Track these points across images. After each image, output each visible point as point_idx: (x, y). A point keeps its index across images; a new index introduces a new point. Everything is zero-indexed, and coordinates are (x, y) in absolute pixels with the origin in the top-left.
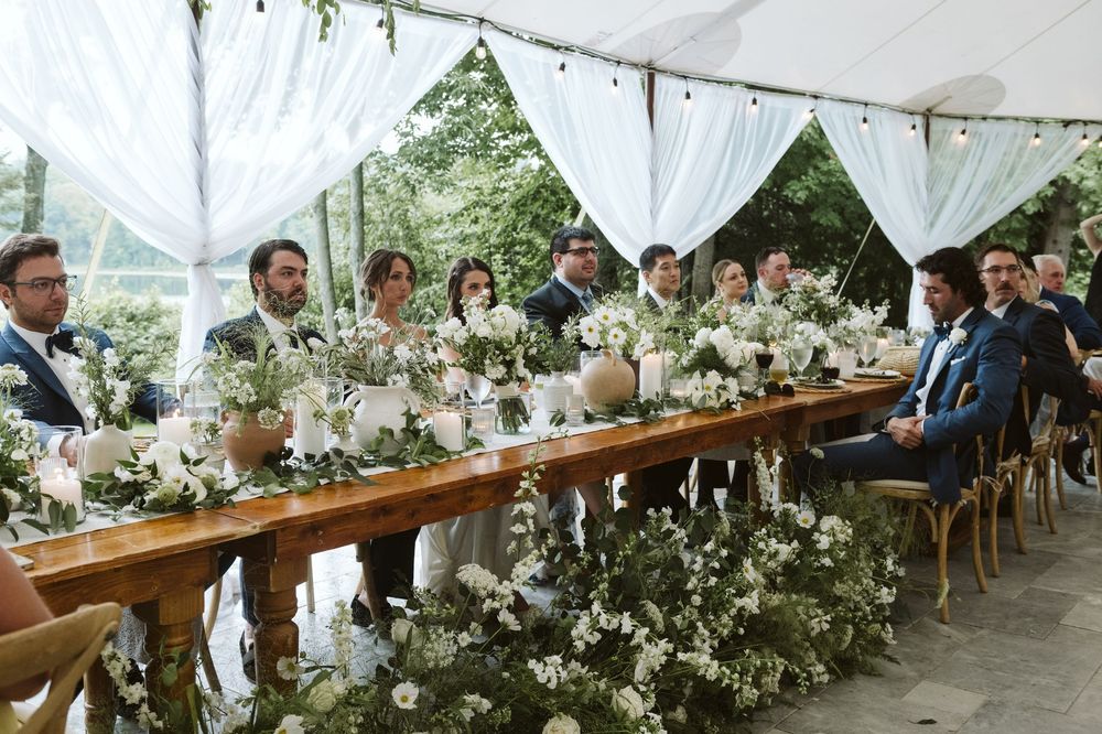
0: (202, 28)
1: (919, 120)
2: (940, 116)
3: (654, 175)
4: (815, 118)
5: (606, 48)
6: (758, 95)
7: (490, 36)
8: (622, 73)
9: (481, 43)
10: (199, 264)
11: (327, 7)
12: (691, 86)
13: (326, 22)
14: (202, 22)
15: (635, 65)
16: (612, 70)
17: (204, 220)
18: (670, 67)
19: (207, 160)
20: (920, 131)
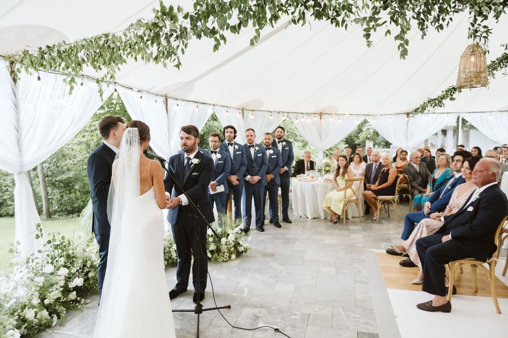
0: (17, 86)
1: (241, 111)
2: (246, 110)
3: (169, 130)
4: (214, 112)
5: (153, 91)
6: (198, 105)
7: (118, 88)
8: (158, 98)
9: (116, 90)
10: (19, 173)
11: (72, 83)
12: (179, 102)
13: (72, 88)
14: (17, 84)
15: (162, 96)
16: (155, 98)
17: (21, 156)
18: (172, 96)
19: (21, 135)
20: (241, 114)
